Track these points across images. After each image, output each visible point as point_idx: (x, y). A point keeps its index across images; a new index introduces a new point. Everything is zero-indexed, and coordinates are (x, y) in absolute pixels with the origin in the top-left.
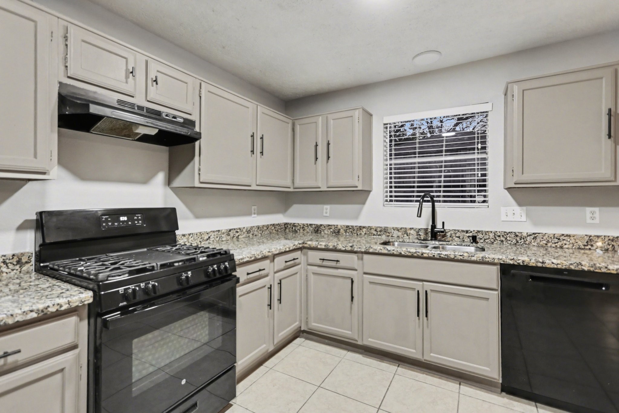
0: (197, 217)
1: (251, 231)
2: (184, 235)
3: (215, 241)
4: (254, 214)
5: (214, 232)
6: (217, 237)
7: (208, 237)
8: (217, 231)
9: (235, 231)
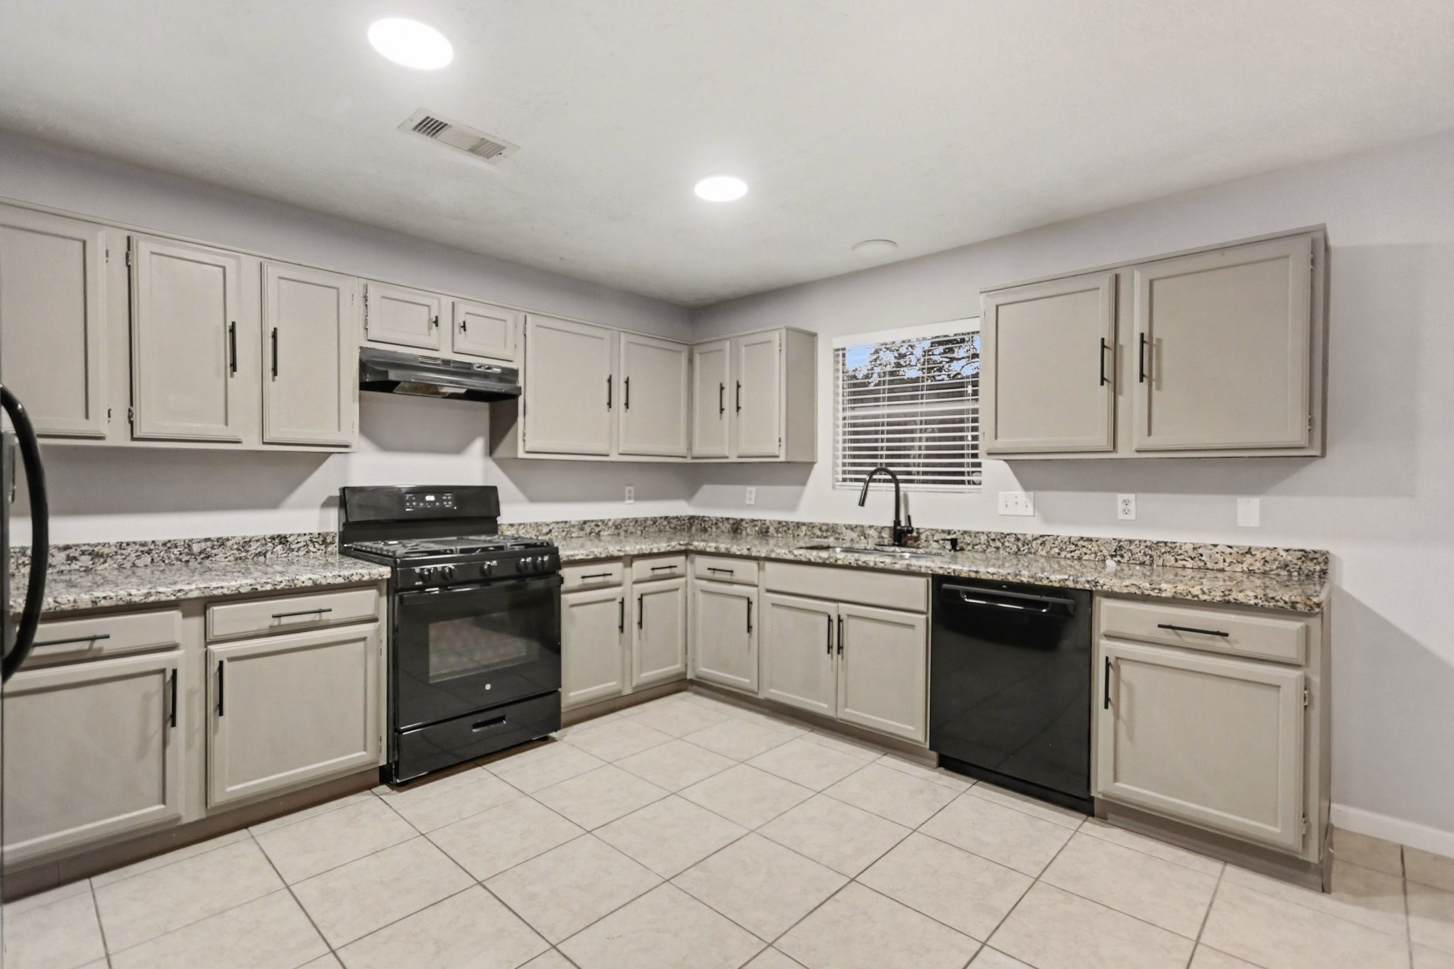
0: (533, 499)
1: (623, 525)
2: (512, 525)
3: (560, 537)
4: (630, 498)
5: (558, 523)
6: (563, 531)
7: (548, 530)
8: (562, 522)
9: (593, 524)
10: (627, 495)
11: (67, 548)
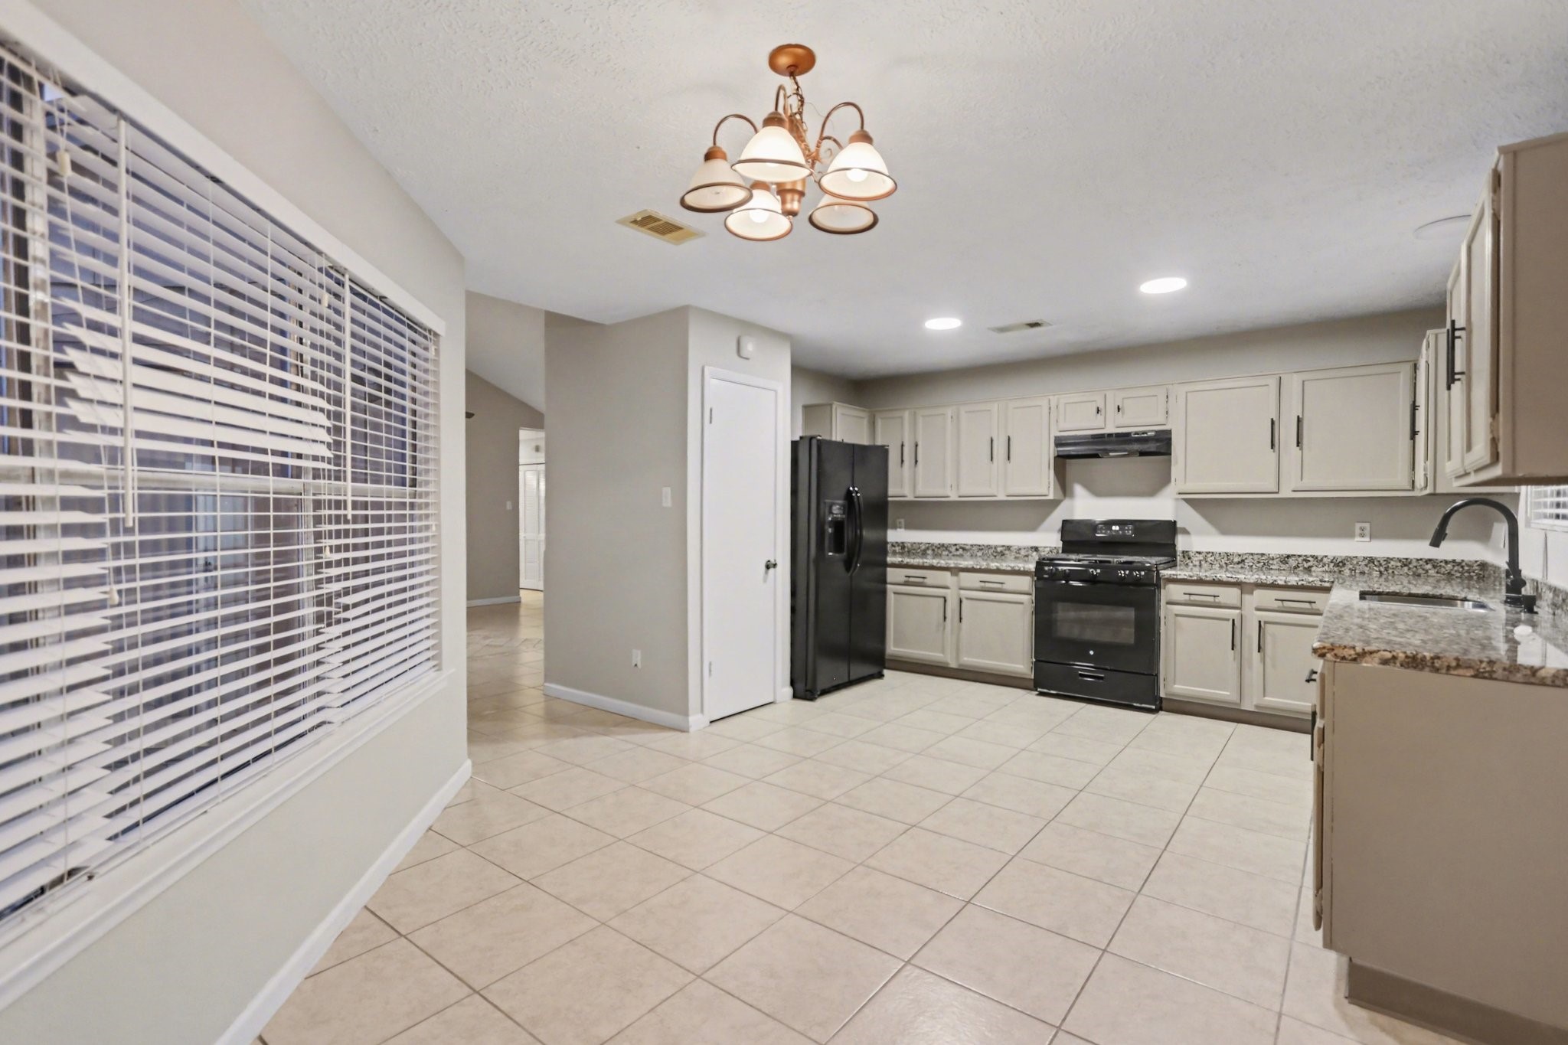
0: (1225, 531)
1: (1348, 563)
2: (1200, 553)
4: (1362, 536)
5: (1252, 554)
6: (1259, 562)
7: (1240, 560)
8: (1257, 554)
9: (1300, 560)
10: (1358, 531)
11: (956, 545)
